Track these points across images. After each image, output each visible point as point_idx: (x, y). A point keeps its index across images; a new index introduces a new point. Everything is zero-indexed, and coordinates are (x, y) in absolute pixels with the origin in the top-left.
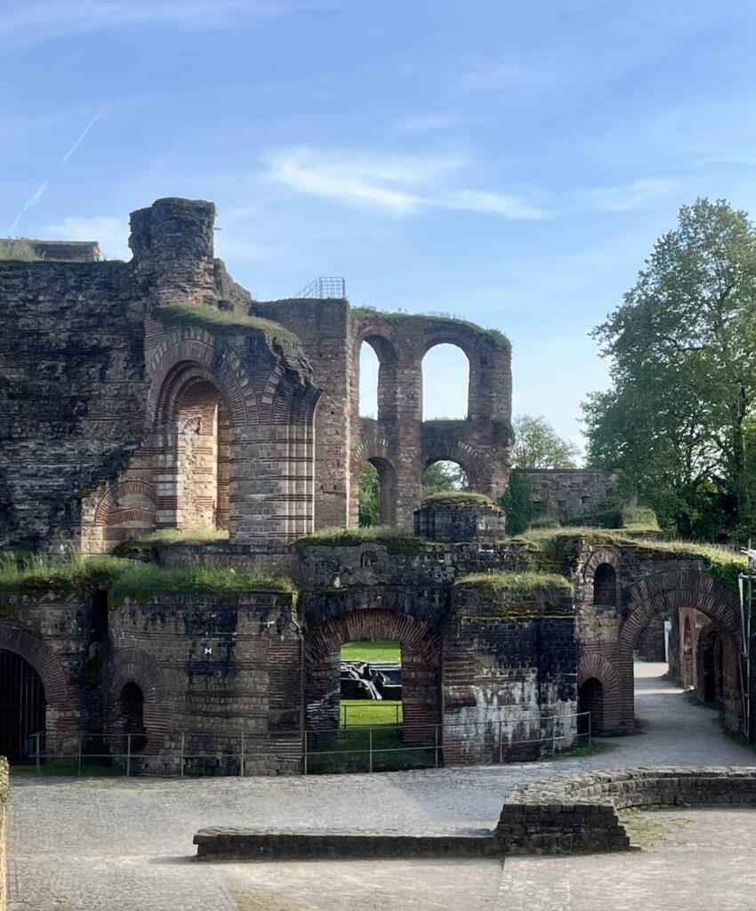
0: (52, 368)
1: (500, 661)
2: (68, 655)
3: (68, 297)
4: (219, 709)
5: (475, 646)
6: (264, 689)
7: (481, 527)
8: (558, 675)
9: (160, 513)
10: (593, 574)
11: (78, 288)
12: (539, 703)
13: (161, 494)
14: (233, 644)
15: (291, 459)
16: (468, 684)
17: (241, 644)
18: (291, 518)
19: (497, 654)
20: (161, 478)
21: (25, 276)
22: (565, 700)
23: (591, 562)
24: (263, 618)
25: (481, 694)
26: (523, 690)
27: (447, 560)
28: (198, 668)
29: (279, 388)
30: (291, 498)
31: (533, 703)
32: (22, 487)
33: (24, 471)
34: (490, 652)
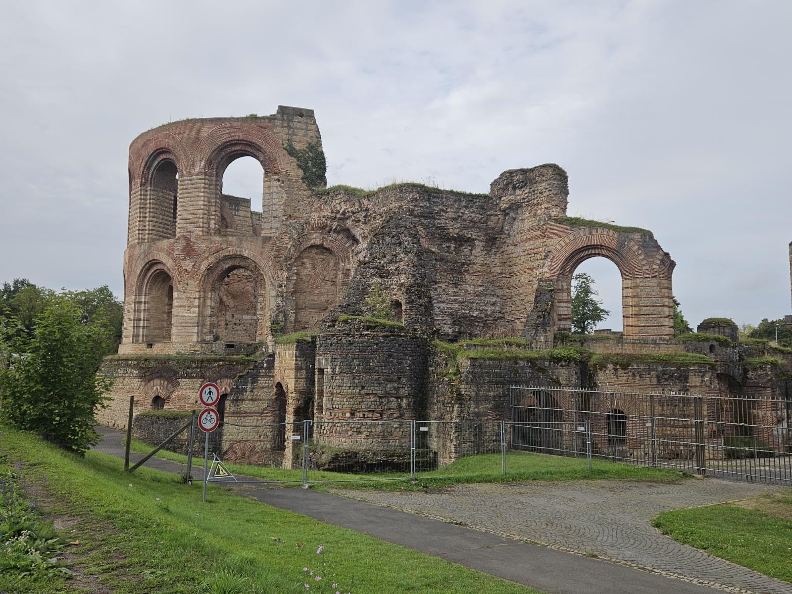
2: (573, 395)
3: (461, 211)
13: (560, 313)
14: (688, 390)
17: (692, 390)
20: (561, 305)
21: (443, 198)
24: (702, 377)
28: (667, 402)
29: (662, 261)
32: (439, 308)
33: (440, 299)
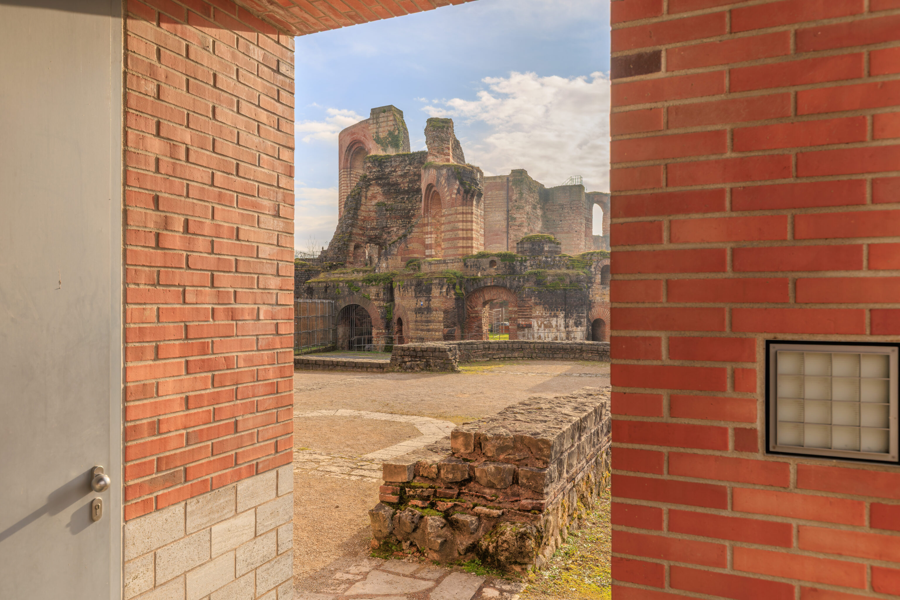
0: (403, 198)
1: (545, 308)
2: (380, 307)
3: (407, 168)
4: (425, 328)
5: (533, 301)
6: (441, 319)
7: (546, 249)
8: (575, 315)
9: (426, 251)
10: (600, 269)
11: (410, 164)
12: (565, 328)
13: (427, 243)
14: (430, 300)
15: (463, 221)
16: (529, 318)
17: (433, 300)
18: (463, 247)
19: (544, 305)
20: (427, 236)
21: (391, 162)
22: (577, 326)
23: (599, 264)
24: (441, 289)
25: (535, 323)
26: (557, 322)
27: (528, 264)
28: (419, 311)
29: (458, 190)
30: (463, 238)
31: (562, 328)
34: (540, 304)
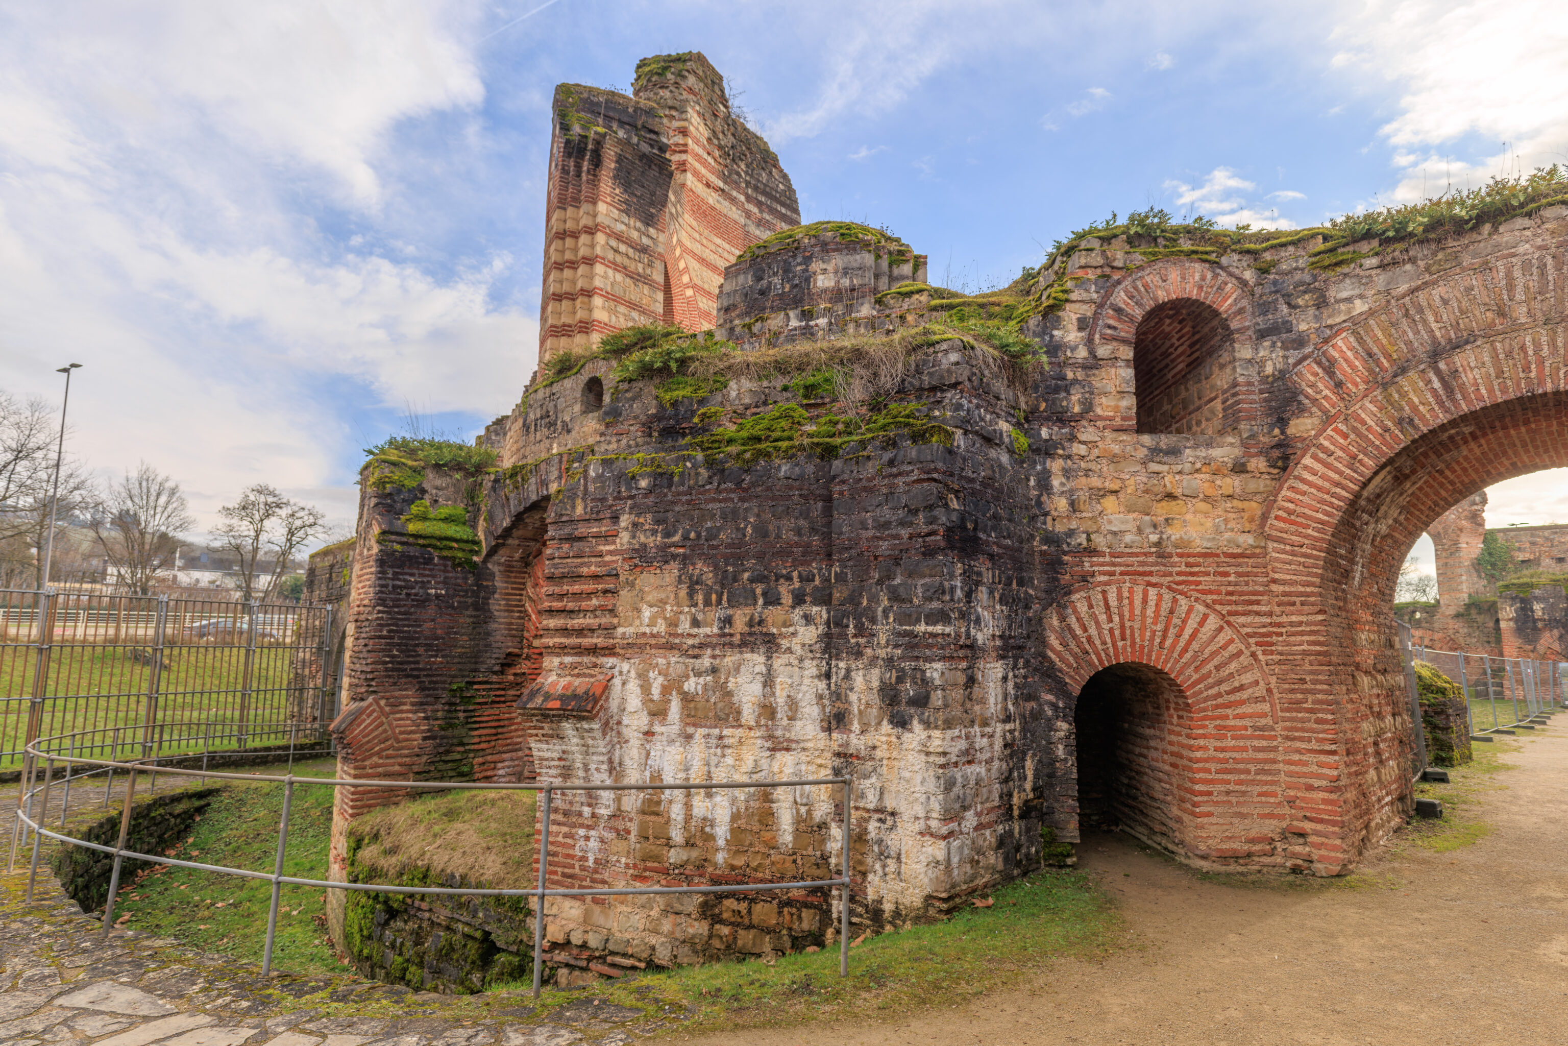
5: (624, 539)
8: (885, 633)
10: (1128, 331)
12: (825, 728)
16: (593, 650)
19: (685, 560)
25: (633, 686)
26: (769, 681)
31: (808, 728)
34: (665, 556)
